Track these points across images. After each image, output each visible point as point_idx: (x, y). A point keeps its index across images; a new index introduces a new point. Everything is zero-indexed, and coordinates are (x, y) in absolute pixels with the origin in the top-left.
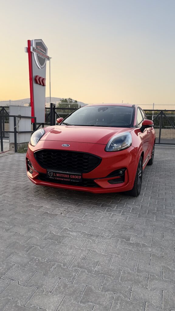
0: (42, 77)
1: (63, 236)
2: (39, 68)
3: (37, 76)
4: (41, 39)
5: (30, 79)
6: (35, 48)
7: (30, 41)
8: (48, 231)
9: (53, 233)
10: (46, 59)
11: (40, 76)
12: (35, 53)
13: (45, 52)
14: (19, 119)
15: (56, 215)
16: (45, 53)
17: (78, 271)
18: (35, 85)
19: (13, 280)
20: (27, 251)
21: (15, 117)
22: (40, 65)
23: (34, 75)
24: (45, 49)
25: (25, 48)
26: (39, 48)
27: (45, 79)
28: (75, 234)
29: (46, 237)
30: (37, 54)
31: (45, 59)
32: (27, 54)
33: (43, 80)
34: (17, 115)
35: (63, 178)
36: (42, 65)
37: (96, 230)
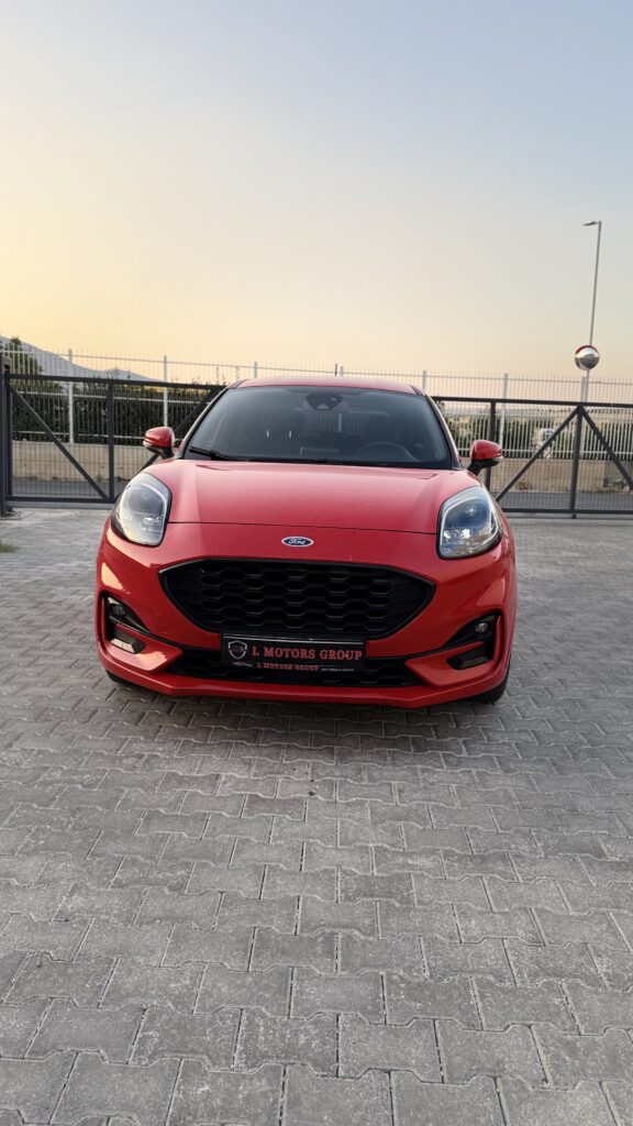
1: (398, 878)
8: (330, 868)
15: (299, 801)
35: (291, 661)
37: (479, 839)
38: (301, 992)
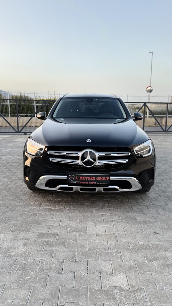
1: (84, 227)
8: (67, 225)
38: (55, 255)
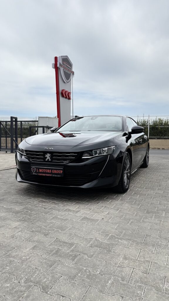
0: (68, 91)
1: (113, 244)
2: (65, 83)
3: (63, 90)
4: (67, 56)
5: (57, 93)
6: (62, 64)
7: (57, 57)
8: (93, 238)
9: (99, 240)
10: (72, 74)
11: (66, 90)
12: (61, 69)
13: (70, 67)
14: (47, 129)
15: (98, 220)
16: (70, 69)
17: (143, 288)
18: (61, 99)
19: (63, 297)
20: (73, 260)
21: (43, 127)
22: (66, 79)
23: (61, 89)
24: (71, 65)
25: (52, 64)
26: (65, 64)
27: (71, 93)
28: (125, 242)
29: (92, 244)
30: (63, 69)
31: (70, 74)
32: (54, 70)
33: (69, 93)
34: (46, 126)
36: (68, 80)
37: (149, 239)
